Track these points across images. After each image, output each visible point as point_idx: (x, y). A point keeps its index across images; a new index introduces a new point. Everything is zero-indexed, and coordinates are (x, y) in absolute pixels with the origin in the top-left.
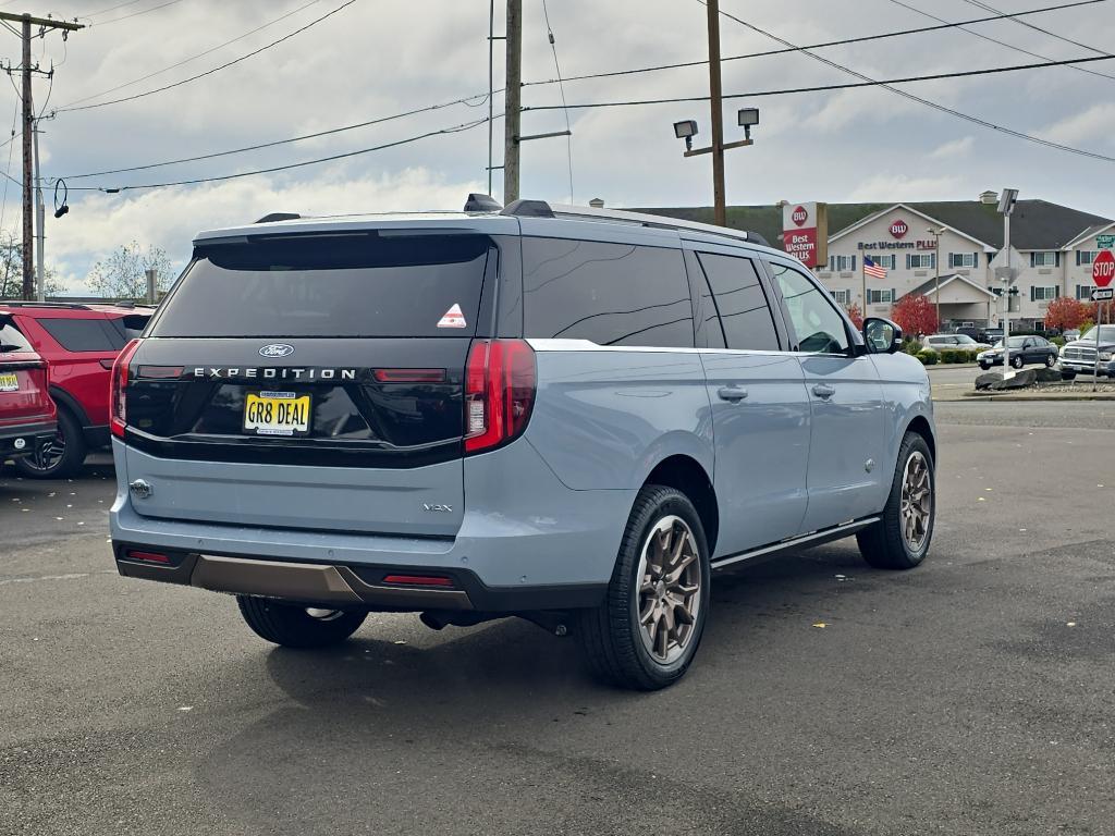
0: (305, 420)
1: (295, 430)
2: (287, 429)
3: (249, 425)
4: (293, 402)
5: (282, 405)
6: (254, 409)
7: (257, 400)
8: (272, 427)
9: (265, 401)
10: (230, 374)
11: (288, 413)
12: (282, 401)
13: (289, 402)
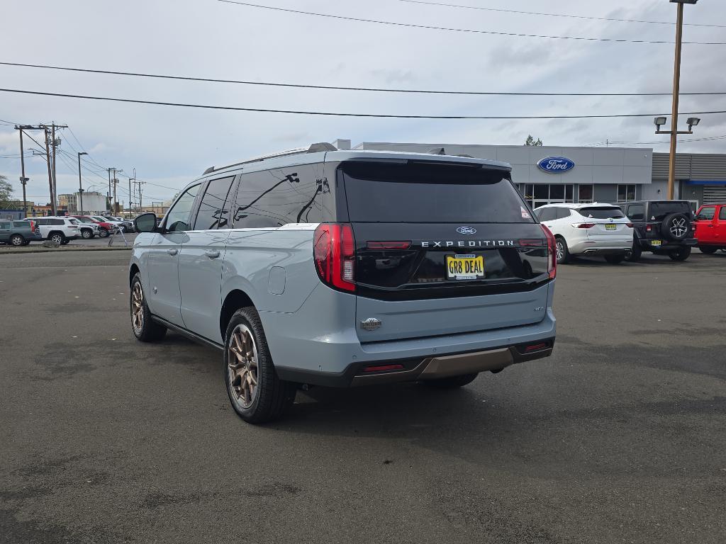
0: (482, 269)
1: (477, 276)
2: (472, 276)
3: (451, 275)
4: (474, 260)
5: (467, 262)
6: (452, 265)
7: (453, 260)
8: (463, 275)
9: (458, 260)
10: (448, 245)
11: (471, 267)
12: (466, 260)
13: (471, 260)
